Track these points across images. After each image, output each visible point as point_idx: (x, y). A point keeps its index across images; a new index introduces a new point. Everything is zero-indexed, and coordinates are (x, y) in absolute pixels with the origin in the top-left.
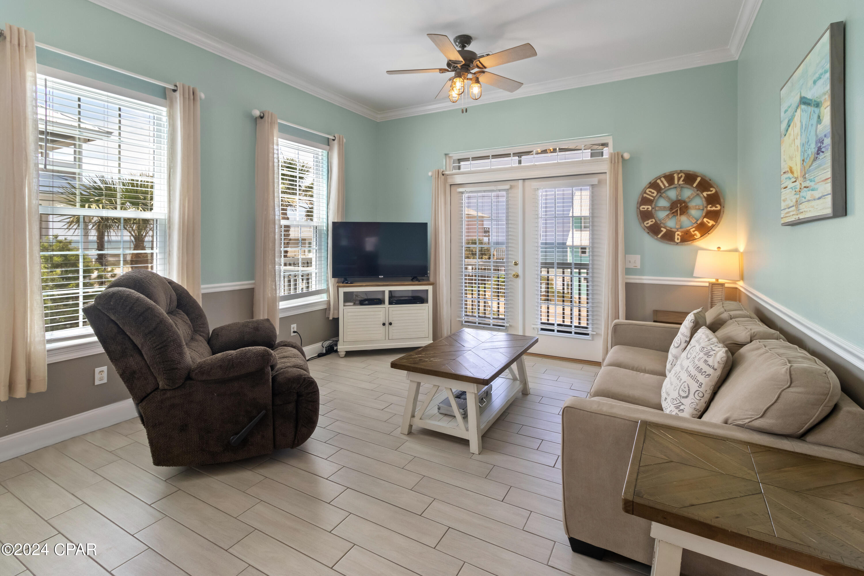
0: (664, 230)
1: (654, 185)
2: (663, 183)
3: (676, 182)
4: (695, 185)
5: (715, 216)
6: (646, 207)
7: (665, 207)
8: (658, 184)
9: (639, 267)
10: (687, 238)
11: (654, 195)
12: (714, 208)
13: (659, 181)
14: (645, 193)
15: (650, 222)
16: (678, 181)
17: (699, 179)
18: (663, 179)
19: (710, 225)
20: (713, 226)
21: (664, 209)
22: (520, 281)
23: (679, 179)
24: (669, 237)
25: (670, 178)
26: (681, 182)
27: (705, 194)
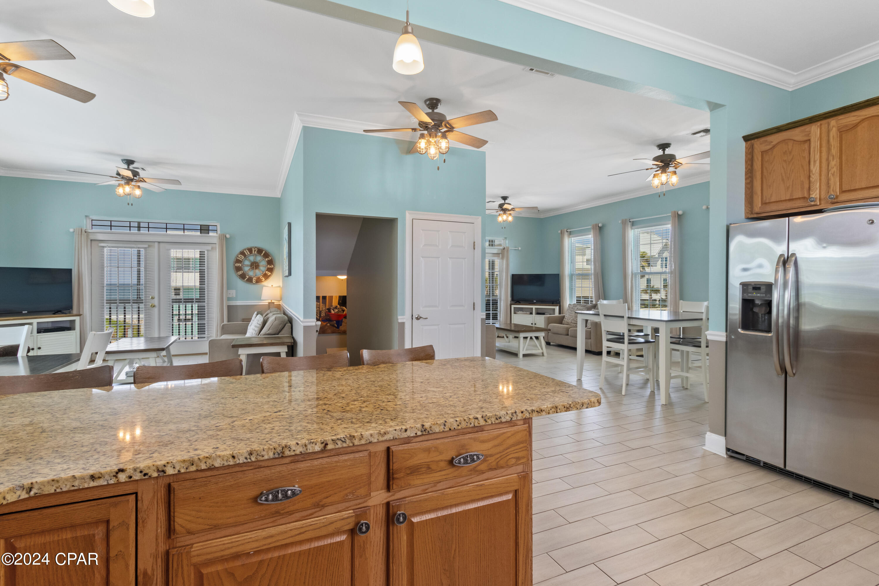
0: (248, 277)
1: (242, 253)
2: (247, 253)
3: (253, 252)
4: (262, 255)
5: (271, 270)
6: (238, 264)
7: (248, 265)
8: (245, 253)
9: (235, 296)
10: (258, 281)
11: (243, 258)
12: (270, 267)
13: (245, 251)
14: (238, 257)
15: (240, 273)
16: (255, 252)
17: (264, 252)
18: (247, 250)
19: (269, 274)
20: (270, 275)
21: (247, 266)
22: (156, 310)
23: (255, 251)
24: (250, 280)
25: (250, 250)
26: (256, 253)
27: (267, 259)
